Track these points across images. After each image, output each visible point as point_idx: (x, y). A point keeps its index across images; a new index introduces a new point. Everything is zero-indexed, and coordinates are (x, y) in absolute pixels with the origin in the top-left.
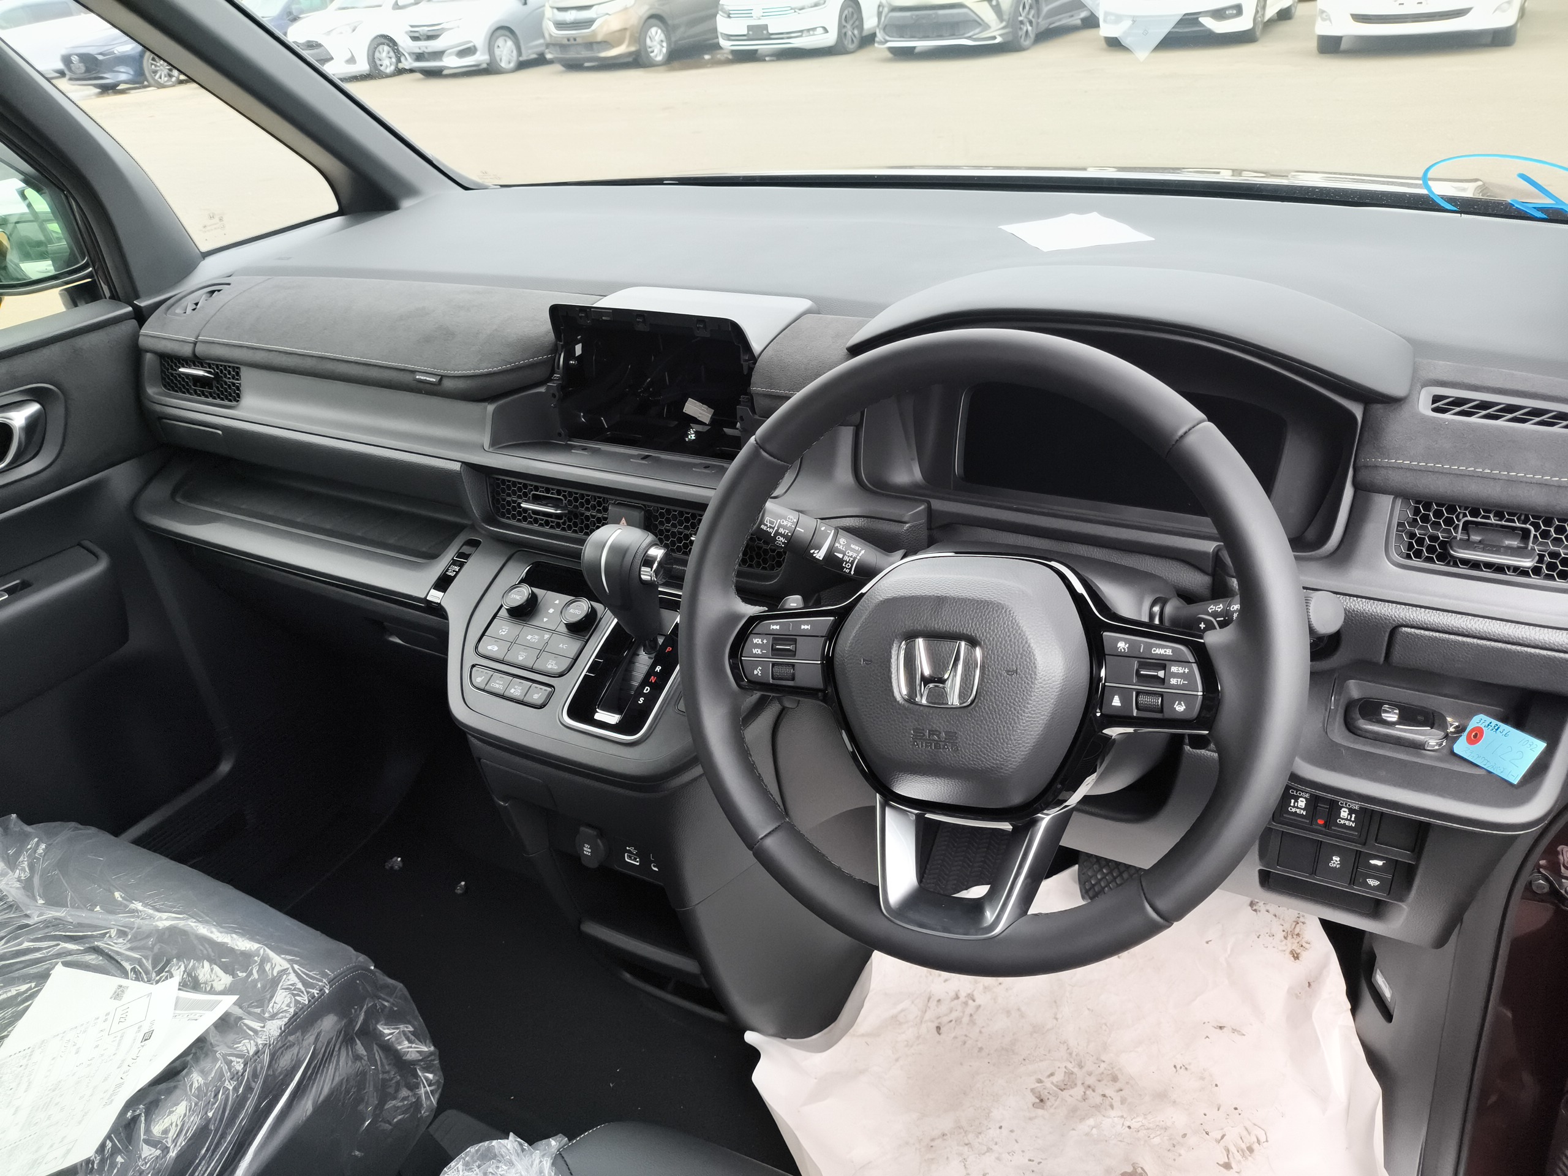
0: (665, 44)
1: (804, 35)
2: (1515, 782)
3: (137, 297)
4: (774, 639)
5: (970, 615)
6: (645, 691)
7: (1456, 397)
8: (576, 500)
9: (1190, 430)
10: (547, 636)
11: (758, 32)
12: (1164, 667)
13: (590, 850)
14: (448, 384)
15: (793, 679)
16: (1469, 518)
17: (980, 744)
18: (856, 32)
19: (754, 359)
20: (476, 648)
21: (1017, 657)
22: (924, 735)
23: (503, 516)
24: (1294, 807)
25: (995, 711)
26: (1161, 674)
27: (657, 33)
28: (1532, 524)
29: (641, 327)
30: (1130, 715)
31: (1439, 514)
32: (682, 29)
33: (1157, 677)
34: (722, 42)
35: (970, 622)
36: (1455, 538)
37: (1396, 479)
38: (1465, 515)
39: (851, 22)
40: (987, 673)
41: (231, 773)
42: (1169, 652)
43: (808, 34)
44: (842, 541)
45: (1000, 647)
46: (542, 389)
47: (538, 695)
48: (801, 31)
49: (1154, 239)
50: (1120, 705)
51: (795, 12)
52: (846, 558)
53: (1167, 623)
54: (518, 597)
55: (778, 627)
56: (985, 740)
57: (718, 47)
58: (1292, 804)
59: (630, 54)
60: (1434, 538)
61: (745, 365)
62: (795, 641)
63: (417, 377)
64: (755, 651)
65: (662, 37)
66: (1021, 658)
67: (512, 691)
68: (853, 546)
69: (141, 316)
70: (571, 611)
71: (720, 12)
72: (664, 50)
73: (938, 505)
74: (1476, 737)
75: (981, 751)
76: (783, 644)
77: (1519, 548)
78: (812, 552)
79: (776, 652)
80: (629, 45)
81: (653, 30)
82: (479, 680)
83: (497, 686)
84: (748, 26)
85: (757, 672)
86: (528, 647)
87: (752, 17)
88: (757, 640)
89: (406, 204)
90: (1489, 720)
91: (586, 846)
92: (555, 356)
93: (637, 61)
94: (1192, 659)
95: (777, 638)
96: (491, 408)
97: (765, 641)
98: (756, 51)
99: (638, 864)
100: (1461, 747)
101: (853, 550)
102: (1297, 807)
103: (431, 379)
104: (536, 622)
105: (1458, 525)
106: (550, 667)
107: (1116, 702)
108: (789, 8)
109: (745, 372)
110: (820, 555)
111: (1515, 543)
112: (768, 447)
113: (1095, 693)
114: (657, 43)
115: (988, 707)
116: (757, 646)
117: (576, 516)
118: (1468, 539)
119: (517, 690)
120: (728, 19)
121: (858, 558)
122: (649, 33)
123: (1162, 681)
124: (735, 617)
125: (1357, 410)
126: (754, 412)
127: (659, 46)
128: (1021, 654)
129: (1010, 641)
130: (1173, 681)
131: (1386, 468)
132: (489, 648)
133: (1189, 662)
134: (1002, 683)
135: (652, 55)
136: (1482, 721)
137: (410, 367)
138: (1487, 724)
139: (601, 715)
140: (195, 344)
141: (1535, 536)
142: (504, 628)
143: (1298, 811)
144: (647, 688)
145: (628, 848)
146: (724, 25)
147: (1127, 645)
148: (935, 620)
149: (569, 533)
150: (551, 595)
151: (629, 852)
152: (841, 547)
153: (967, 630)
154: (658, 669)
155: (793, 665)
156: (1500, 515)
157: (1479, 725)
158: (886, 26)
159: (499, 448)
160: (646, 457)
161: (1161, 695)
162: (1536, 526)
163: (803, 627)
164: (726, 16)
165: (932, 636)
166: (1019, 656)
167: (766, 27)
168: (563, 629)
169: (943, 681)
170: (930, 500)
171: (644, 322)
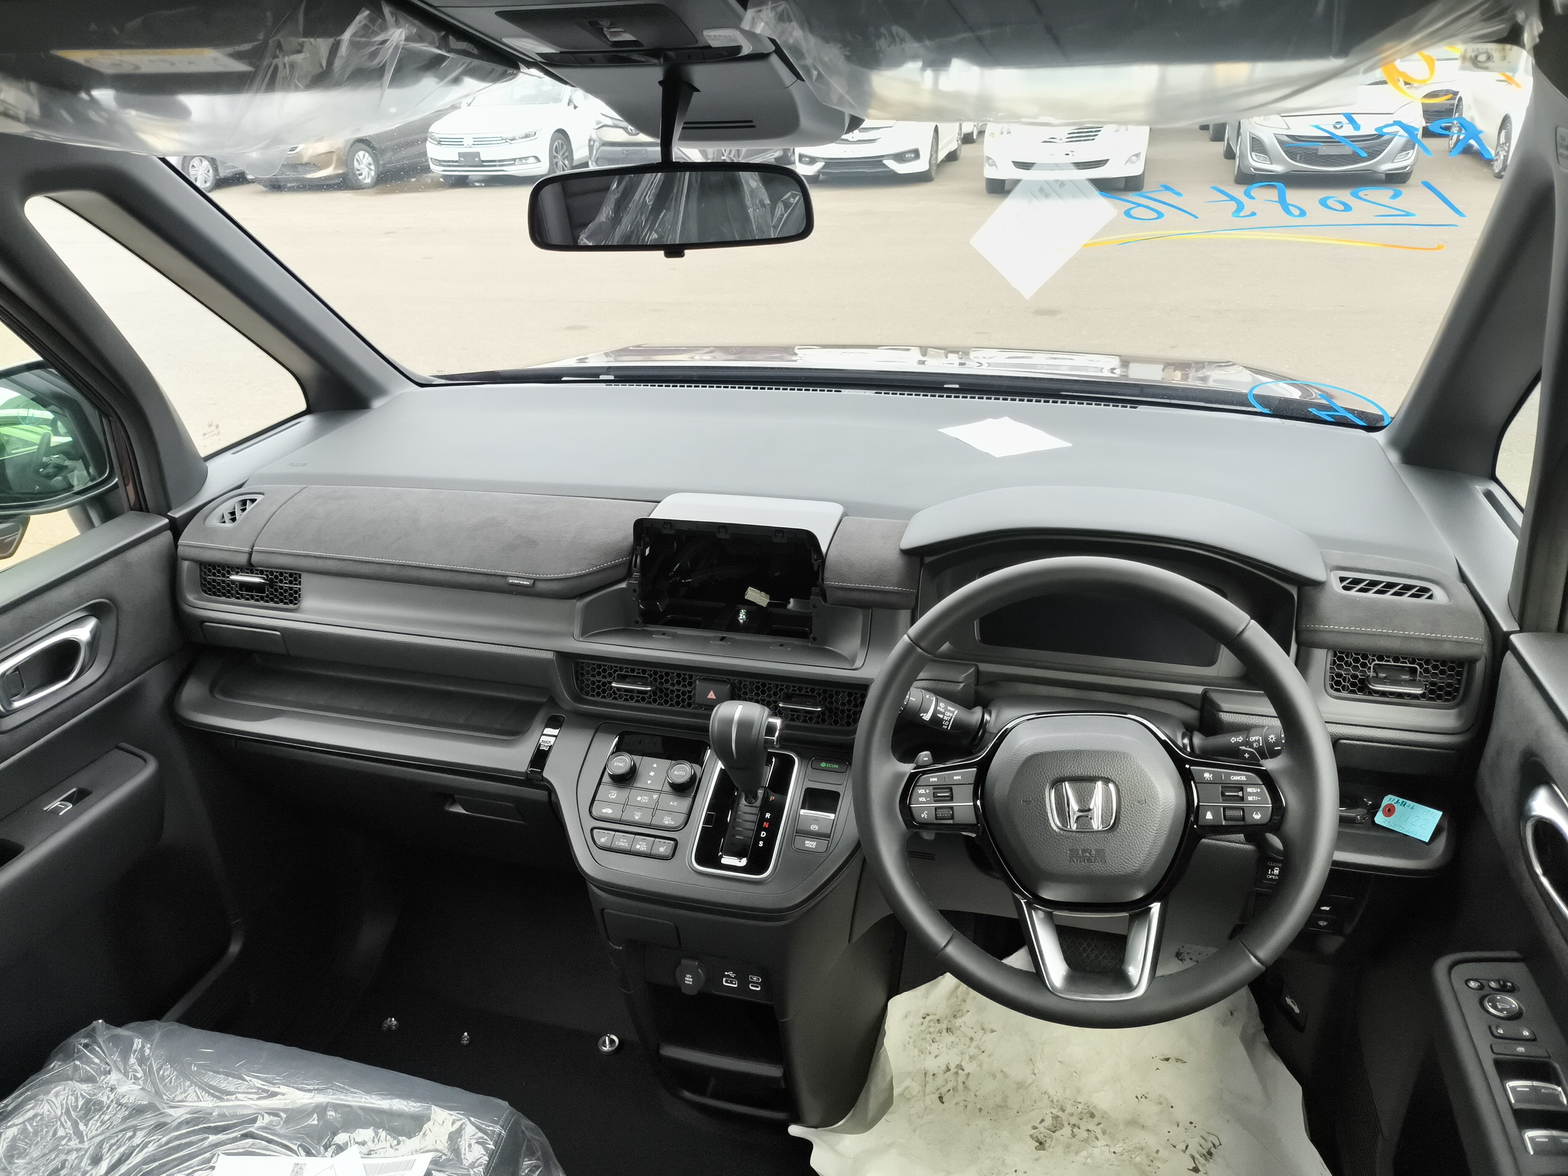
0: (372, 167)
1: (516, 163)
2: (1427, 841)
3: (170, 509)
4: (934, 789)
5: (1104, 763)
6: (762, 836)
7: (1354, 578)
8: (661, 677)
9: (1246, 627)
10: (655, 796)
11: (471, 159)
12: (1242, 789)
13: (691, 980)
14: (541, 586)
15: (952, 817)
16: (1377, 662)
17: (1123, 856)
18: (566, 162)
19: (822, 558)
20: (590, 812)
21: (1145, 791)
22: (1078, 853)
23: (587, 695)
24: (1271, 874)
25: (1132, 831)
26: (1240, 794)
27: (364, 156)
28: (1418, 664)
29: (722, 536)
30: (1220, 824)
31: (1356, 660)
32: (389, 154)
33: (1238, 796)
34: (432, 167)
35: (1106, 768)
36: (1369, 676)
37: (1330, 639)
38: (1374, 660)
39: (561, 153)
40: (1123, 804)
41: (242, 952)
42: (1243, 778)
43: (520, 162)
44: (942, 705)
45: (1131, 785)
46: (623, 585)
47: (663, 848)
48: (514, 160)
49: (1071, 445)
50: (1212, 818)
51: (507, 142)
52: (945, 718)
53: (1197, 751)
54: (621, 765)
55: (936, 779)
56: (1126, 853)
57: (427, 169)
58: (1269, 873)
59: (337, 176)
60: (1355, 677)
61: (816, 564)
62: (951, 789)
63: (511, 581)
64: (921, 799)
65: (370, 160)
66: (1148, 791)
67: (638, 847)
68: (949, 708)
69: (176, 528)
70: (676, 773)
71: (429, 139)
72: (373, 173)
73: (984, 667)
74: (1390, 811)
75: (1124, 861)
76: (944, 792)
77: (1410, 680)
78: (921, 715)
79: (937, 799)
80: (336, 168)
81: (361, 153)
82: (603, 840)
83: (622, 844)
84: (459, 153)
85: (924, 815)
86: (640, 807)
87: (463, 145)
88: (921, 791)
89: (377, 404)
90: (1397, 798)
91: (688, 976)
92: (632, 557)
93: (345, 183)
94: (1261, 782)
95: (937, 787)
96: (580, 604)
97: (928, 791)
98: (468, 176)
99: (736, 986)
100: (1380, 819)
101: (950, 711)
102: (1273, 875)
103: (525, 583)
104: (638, 784)
105: (1370, 667)
106: (667, 822)
107: (1209, 816)
108: (501, 139)
109: (816, 569)
110: (927, 717)
111: (1407, 677)
112: (923, 645)
113: (1191, 811)
114: (365, 166)
115: (1127, 829)
116: (922, 795)
117: (661, 691)
118: (1377, 676)
119: (641, 845)
120: (439, 147)
121: (954, 716)
122: (357, 156)
123: (1242, 799)
124: (900, 776)
125: (1294, 591)
126: (825, 600)
127: (367, 169)
128: (1147, 788)
129: (1138, 779)
130: (1250, 798)
131: (1323, 631)
132: (604, 811)
133: (1260, 784)
134: (1135, 811)
135: (360, 177)
136: (1392, 800)
137: (499, 572)
138: (1396, 801)
139: (727, 860)
140: (251, 554)
141: (1420, 671)
142: (613, 793)
143: (1274, 877)
144: (763, 832)
145: (726, 973)
146: (433, 151)
147: (1211, 775)
148: (1078, 768)
149: (655, 706)
150: (647, 760)
151: (728, 976)
152: (941, 710)
153: (1104, 774)
154: (768, 815)
155: (952, 808)
156: (1396, 660)
157: (1390, 802)
158: (598, 159)
159: (586, 637)
160: (722, 639)
161: (1242, 809)
162: (1421, 666)
163: (955, 778)
164: (436, 143)
165: (1073, 779)
166: (1146, 790)
167: (478, 154)
168: (667, 788)
169: (1089, 810)
170: (978, 664)
171: (726, 532)
